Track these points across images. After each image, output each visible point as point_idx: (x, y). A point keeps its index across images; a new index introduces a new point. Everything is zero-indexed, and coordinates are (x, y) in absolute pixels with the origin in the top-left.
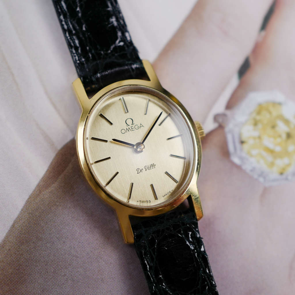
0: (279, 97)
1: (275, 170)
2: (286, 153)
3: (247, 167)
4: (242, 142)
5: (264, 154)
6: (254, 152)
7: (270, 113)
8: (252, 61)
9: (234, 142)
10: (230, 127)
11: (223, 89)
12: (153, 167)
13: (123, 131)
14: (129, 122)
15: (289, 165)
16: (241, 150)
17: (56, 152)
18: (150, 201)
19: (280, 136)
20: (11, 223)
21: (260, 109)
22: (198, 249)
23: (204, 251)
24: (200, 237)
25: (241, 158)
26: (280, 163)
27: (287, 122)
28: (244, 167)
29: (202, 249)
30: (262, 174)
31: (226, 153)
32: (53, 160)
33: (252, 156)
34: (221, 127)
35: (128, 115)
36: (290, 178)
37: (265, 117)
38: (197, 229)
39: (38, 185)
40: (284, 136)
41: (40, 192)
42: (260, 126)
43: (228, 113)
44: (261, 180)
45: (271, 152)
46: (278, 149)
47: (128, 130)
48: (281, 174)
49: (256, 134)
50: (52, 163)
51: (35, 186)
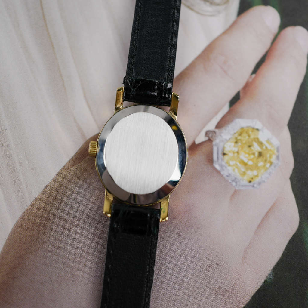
0: (258, 124)
1: (246, 178)
2: (256, 167)
3: (225, 173)
4: (224, 154)
5: (239, 165)
6: (232, 163)
7: (249, 136)
8: (241, 95)
9: (218, 153)
10: (217, 141)
11: (217, 113)
15: (257, 176)
16: (223, 160)
19: (254, 154)
20: (44, 187)
21: (242, 131)
25: (221, 166)
26: (250, 173)
27: (261, 144)
28: (222, 173)
30: (235, 180)
31: (210, 160)
33: (230, 165)
34: (210, 140)
36: (255, 186)
37: (245, 138)
39: (68, 163)
40: (257, 154)
41: (69, 168)
42: (239, 144)
43: (217, 130)
44: (234, 184)
45: (245, 164)
46: (250, 163)
48: (250, 182)
49: (236, 149)
50: (80, 149)
51: (66, 163)
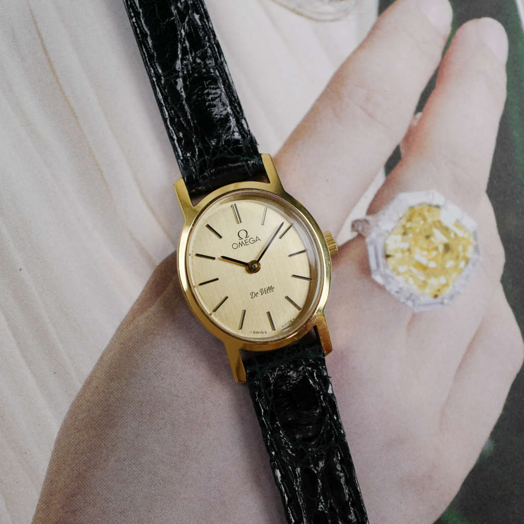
0: (438, 199)
1: (429, 291)
2: (443, 270)
3: (392, 288)
4: (387, 256)
5: (414, 270)
6: (402, 269)
7: (425, 219)
9: (377, 257)
10: (372, 236)
12: (271, 291)
13: (235, 246)
14: (243, 234)
15: (446, 285)
16: (386, 266)
17: (154, 269)
18: (266, 332)
19: (436, 249)
20: (99, 355)
21: (412, 214)
22: (325, 391)
23: (333, 394)
24: (327, 376)
25: (385, 276)
26: (434, 282)
27: (446, 230)
28: (388, 288)
29: (330, 391)
30: (411, 297)
31: (365, 270)
32: (150, 278)
33: (399, 274)
34: (361, 237)
35: (241, 226)
36: (446, 301)
37: (418, 224)
38: (324, 367)
39: (132, 309)
40: (441, 248)
41: (134, 318)
42: (411, 235)
43: (370, 218)
44: (410, 303)
45: (424, 268)
46: (432, 265)
47: (241, 244)
48: (436, 296)
49: (406, 246)
50: (148, 283)
51: (128, 310)
